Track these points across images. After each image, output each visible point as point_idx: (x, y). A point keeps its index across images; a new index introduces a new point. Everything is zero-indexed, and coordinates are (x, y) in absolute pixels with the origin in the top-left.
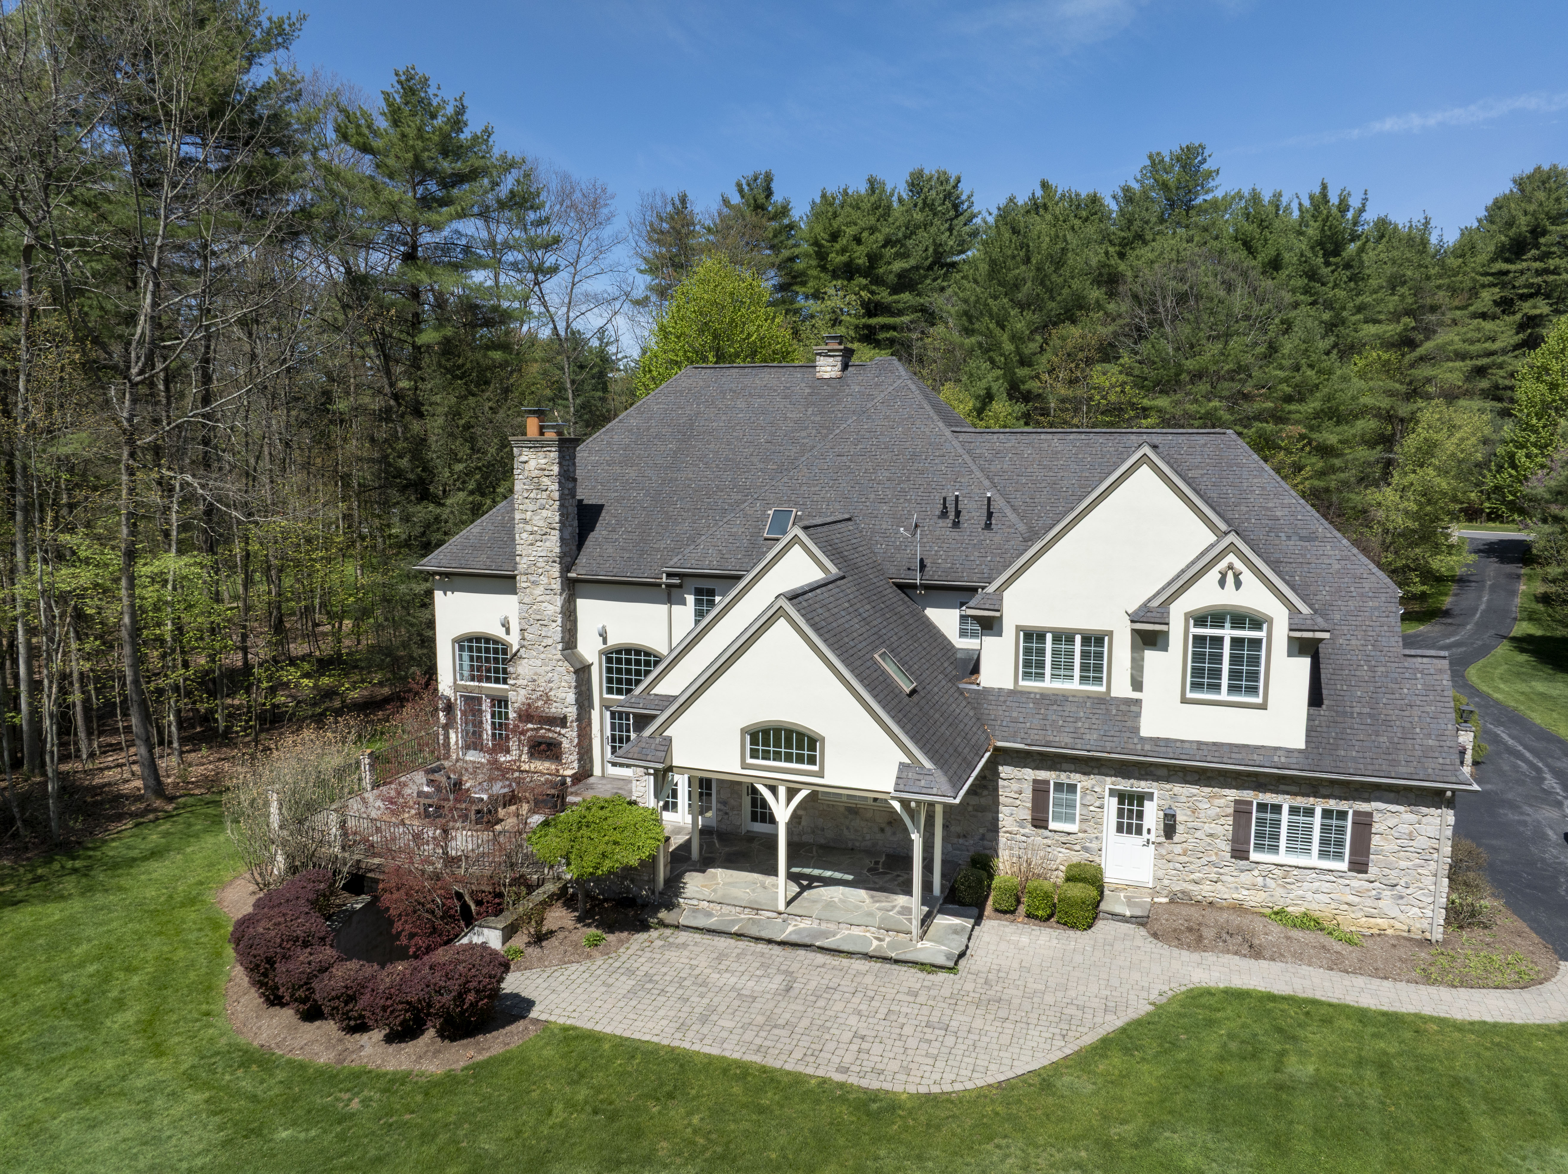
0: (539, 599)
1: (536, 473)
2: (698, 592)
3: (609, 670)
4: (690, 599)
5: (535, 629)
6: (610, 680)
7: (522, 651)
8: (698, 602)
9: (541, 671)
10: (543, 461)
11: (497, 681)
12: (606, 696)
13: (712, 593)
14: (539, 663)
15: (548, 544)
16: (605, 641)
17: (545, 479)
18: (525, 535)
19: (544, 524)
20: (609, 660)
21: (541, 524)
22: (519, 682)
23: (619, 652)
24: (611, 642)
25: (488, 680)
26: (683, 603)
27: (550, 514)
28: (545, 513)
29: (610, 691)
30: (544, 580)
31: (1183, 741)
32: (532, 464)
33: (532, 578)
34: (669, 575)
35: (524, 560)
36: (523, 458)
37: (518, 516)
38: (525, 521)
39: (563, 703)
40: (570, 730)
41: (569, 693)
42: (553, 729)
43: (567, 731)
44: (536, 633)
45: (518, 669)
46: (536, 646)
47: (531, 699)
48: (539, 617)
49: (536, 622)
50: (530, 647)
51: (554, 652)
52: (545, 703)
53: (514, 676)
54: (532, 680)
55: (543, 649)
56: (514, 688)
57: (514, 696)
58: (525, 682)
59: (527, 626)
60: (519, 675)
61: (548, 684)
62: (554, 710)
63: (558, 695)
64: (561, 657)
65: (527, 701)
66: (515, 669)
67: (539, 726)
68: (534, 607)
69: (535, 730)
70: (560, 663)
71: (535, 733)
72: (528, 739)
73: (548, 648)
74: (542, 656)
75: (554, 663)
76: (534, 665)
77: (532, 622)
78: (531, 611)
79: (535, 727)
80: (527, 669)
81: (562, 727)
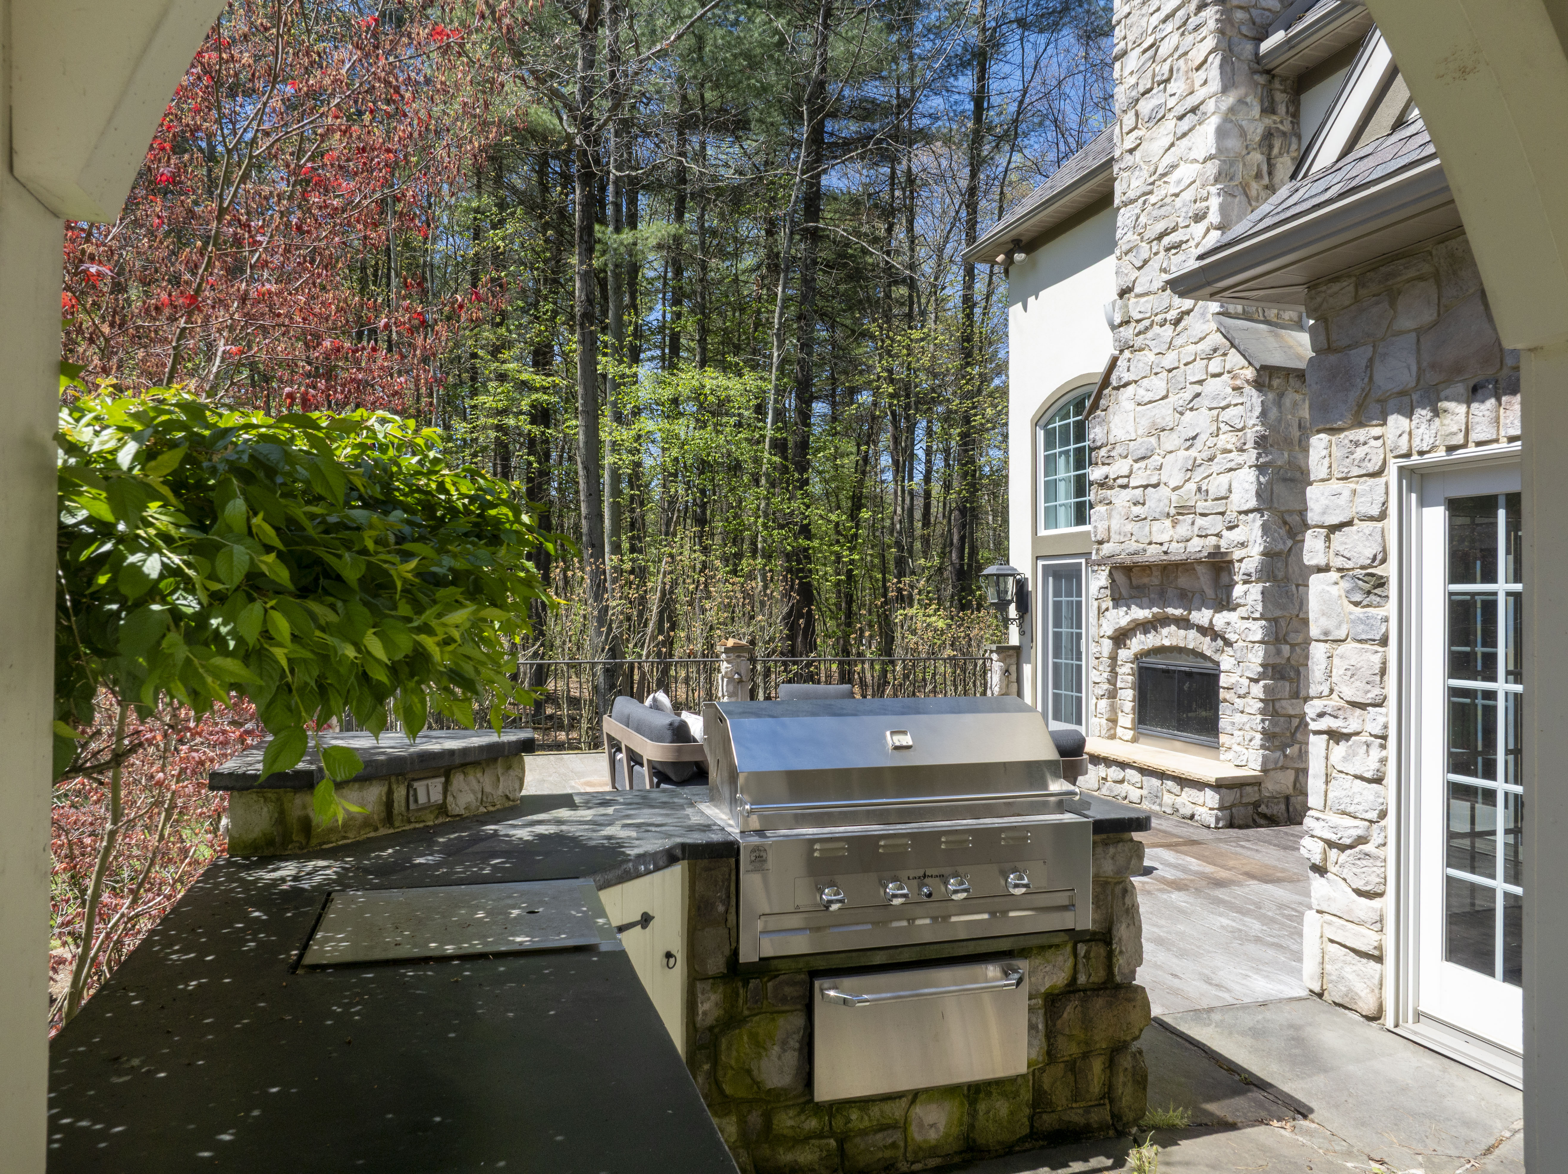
9: (1167, 411)
22: (1115, 468)
30: (1177, 88)
35: (1133, 61)
39: (1222, 514)
40: (1242, 612)
41: (1240, 467)
42: (1196, 617)
43: (1233, 617)
44: (1155, 286)
45: (1112, 426)
46: (1154, 331)
47: (1138, 518)
48: (1160, 226)
49: (1155, 246)
50: (1140, 340)
51: (1199, 328)
52: (1174, 524)
53: (1103, 452)
54: (1142, 451)
55: (1170, 332)
56: (1104, 493)
57: (1102, 518)
58: (1126, 465)
59: (1134, 275)
60: (1114, 447)
61: (1182, 452)
62: (1200, 544)
63: (1207, 485)
64: (1217, 339)
65: (1129, 527)
66: (1105, 429)
67: (1155, 610)
68: (1153, 198)
69: (1153, 626)
70: (1215, 364)
71: (1152, 640)
72: (1137, 658)
73: (1184, 322)
74: (1169, 358)
75: (1197, 369)
76: (1148, 396)
77: (1144, 253)
78: (1144, 219)
79: (1147, 613)
80: (1132, 418)
81: (1220, 606)
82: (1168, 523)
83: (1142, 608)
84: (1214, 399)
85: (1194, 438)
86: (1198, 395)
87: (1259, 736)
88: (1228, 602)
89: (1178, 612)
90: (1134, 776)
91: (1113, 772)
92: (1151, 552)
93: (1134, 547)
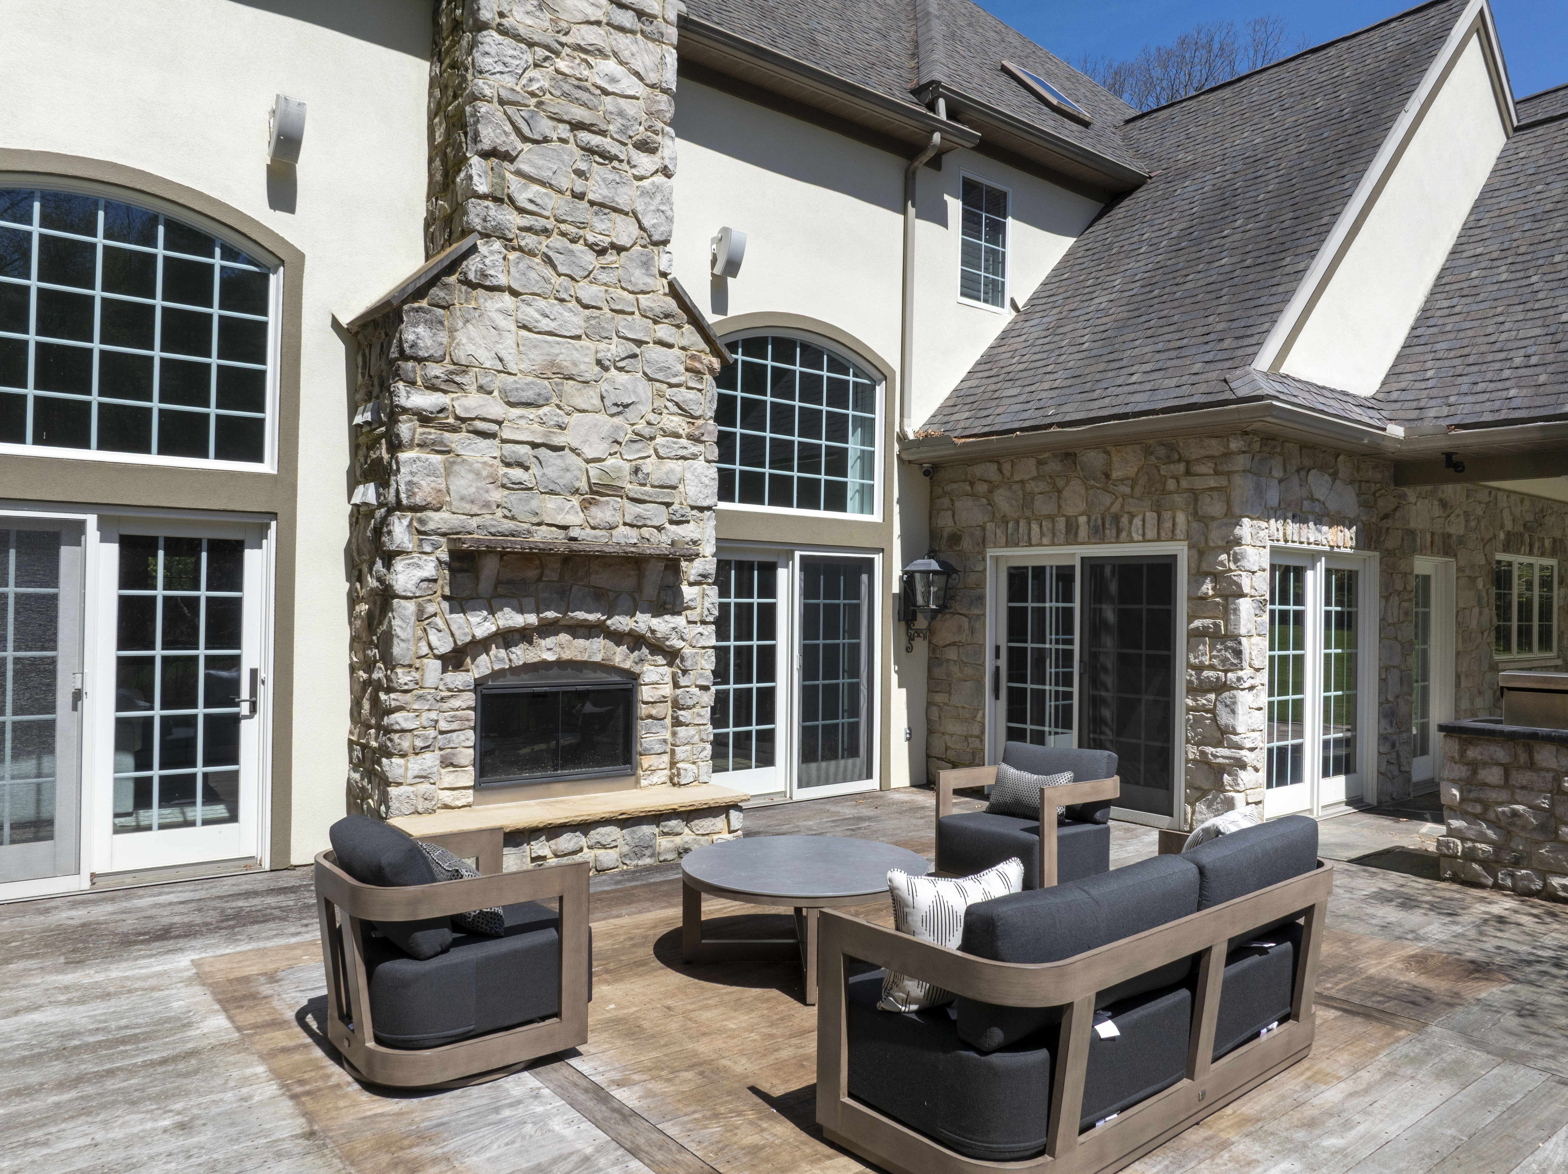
2: (972, 194)
3: (723, 409)
4: (955, 207)
5: (560, 161)
7: (490, 252)
8: (970, 223)
9: (581, 357)
11: (183, 436)
13: (999, 203)
14: (572, 319)
23: (755, 345)
25: (125, 431)
26: (940, 217)
29: (725, 483)
34: (950, 109)
39: (668, 505)
40: (693, 615)
41: (695, 457)
42: (621, 622)
43: (680, 621)
44: (565, 184)
45: (460, 336)
46: (556, 241)
47: (519, 486)
48: (579, 113)
49: (563, 131)
50: (529, 240)
51: (639, 278)
52: (586, 505)
53: (435, 370)
54: (528, 395)
55: (589, 258)
56: (433, 434)
57: (432, 472)
58: (495, 408)
59: (519, 145)
60: (464, 369)
61: (602, 417)
62: (633, 535)
63: (648, 466)
64: (671, 304)
65: (497, 495)
66: (443, 337)
67: (551, 614)
68: (562, 65)
69: (524, 635)
70: (664, 331)
71: (521, 654)
72: (479, 684)
73: (611, 257)
74: (588, 292)
75: (638, 327)
76: (545, 324)
77: (545, 126)
78: (541, 79)
79: (532, 619)
80: (509, 341)
81: (659, 609)
82: (575, 501)
83: (521, 611)
84: (660, 370)
85: (626, 406)
86: (634, 356)
87: (709, 747)
88: (674, 605)
89: (592, 617)
90: (611, 833)
91: (567, 842)
92: (543, 535)
93: (508, 525)
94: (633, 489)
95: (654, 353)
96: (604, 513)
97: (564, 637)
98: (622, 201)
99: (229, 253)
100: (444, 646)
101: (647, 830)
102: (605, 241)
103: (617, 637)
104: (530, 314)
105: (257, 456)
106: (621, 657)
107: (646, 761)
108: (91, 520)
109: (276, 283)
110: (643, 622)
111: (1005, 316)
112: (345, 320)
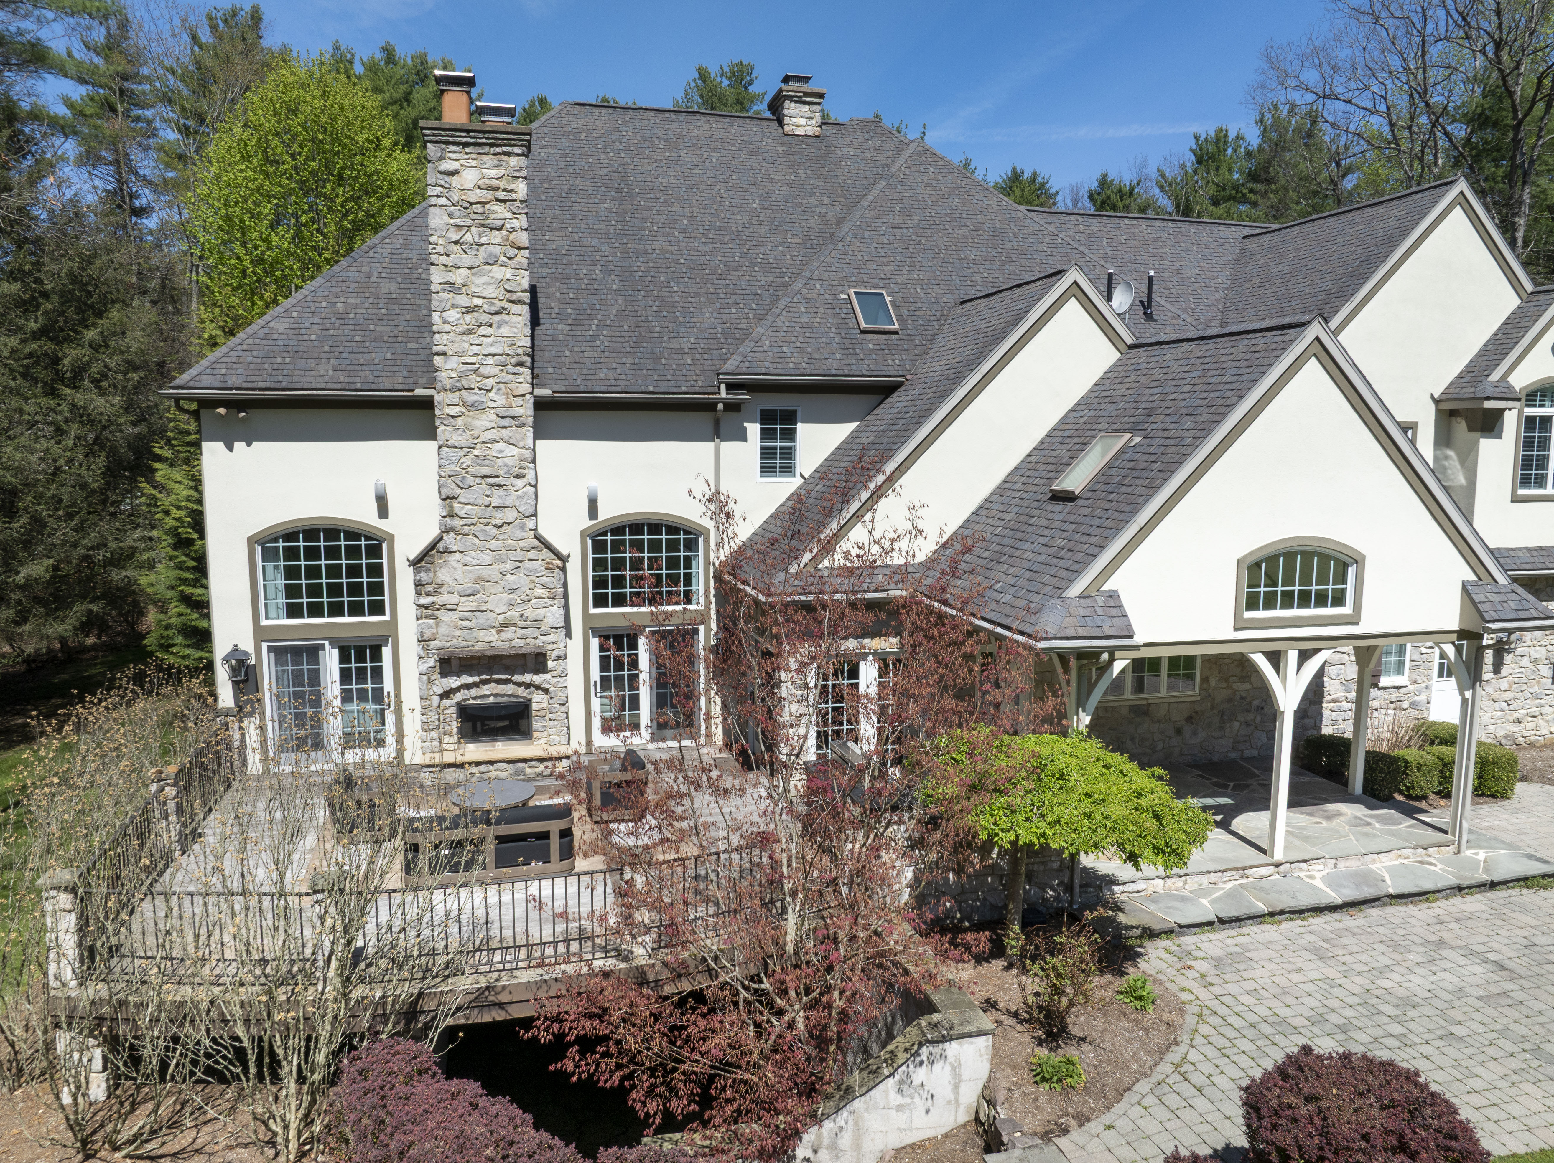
0: (488, 435)
1: (477, 195)
2: (767, 418)
3: (599, 564)
4: (754, 429)
5: (478, 493)
6: (600, 583)
7: (449, 538)
8: (766, 434)
9: (493, 572)
10: (494, 173)
11: (356, 609)
12: (593, 611)
13: (790, 417)
14: (487, 557)
15: (504, 331)
16: (593, 511)
17: (499, 208)
18: (453, 315)
19: (499, 293)
20: (599, 547)
21: (490, 291)
22: (443, 598)
23: (618, 530)
24: (605, 513)
25: (336, 610)
26: (742, 436)
27: (509, 273)
28: (498, 272)
29: (600, 601)
30: (498, 399)
31: (1513, 549)
32: (469, 178)
33: (470, 397)
34: (732, 387)
35: (453, 363)
36: (447, 165)
37: (437, 276)
38: (452, 287)
39: (539, 628)
40: (553, 674)
41: (551, 606)
42: (517, 678)
43: (548, 676)
44: (480, 502)
45: (439, 574)
46: (479, 527)
47: (467, 628)
48: (485, 471)
49: (478, 480)
50: (466, 529)
51: (519, 534)
52: (499, 632)
53: (429, 588)
54: (470, 592)
55: (494, 531)
56: (429, 612)
57: (430, 626)
58: (455, 598)
59: (459, 491)
60: (441, 586)
61: (505, 595)
62: (521, 643)
63: (527, 613)
64: (536, 542)
65: (458, 633)
66: (431, 575)
67: (484, 677)
68: (476, 452)
69: (475, 685)
70: (532, 554)
71: (474, 692)
72: (458, 704)
73: (505, 527)
74: (493, 544)
75: (519, 555)
76: (475, 562)
77: (470, 481)
78: (467, 461)
79: (476, 679)
80: (459, 572)
81: (537, 672)
82: (494, 631)
83: (471, 676)
85: (516, 589)
86: (518, 567)
88: (543, 670)
89: (504, 677)
90: (505, 765)
91: (483, 768)
92: (479, 646)
93: (464, 644)
94: (521, 623)
95: (529, 564)
96: (508, 634)
97: (493, 685)
98: (508, 503)
99: (367, 538)
100: (440, 692)
101: (520, 765)
102: (500, 522)
103: (519, 684)
104: (468, 559)
105: (383, 613)
106: (521, 691)
107: (535, 735)
108: (327, 643)
109: (384, 546)
110: (527, 678)
111: (797, 482)
112: (411, 558)
